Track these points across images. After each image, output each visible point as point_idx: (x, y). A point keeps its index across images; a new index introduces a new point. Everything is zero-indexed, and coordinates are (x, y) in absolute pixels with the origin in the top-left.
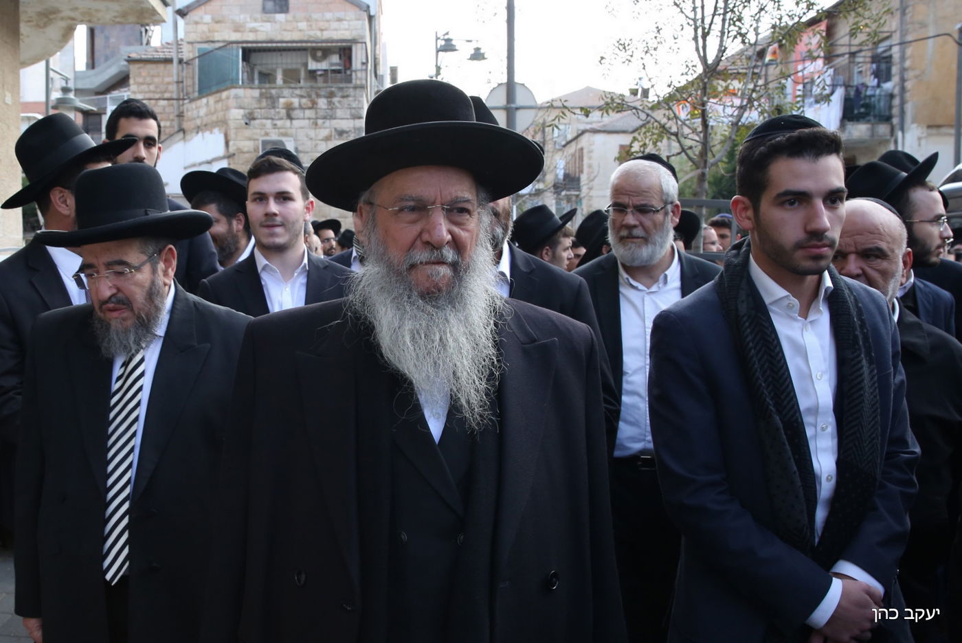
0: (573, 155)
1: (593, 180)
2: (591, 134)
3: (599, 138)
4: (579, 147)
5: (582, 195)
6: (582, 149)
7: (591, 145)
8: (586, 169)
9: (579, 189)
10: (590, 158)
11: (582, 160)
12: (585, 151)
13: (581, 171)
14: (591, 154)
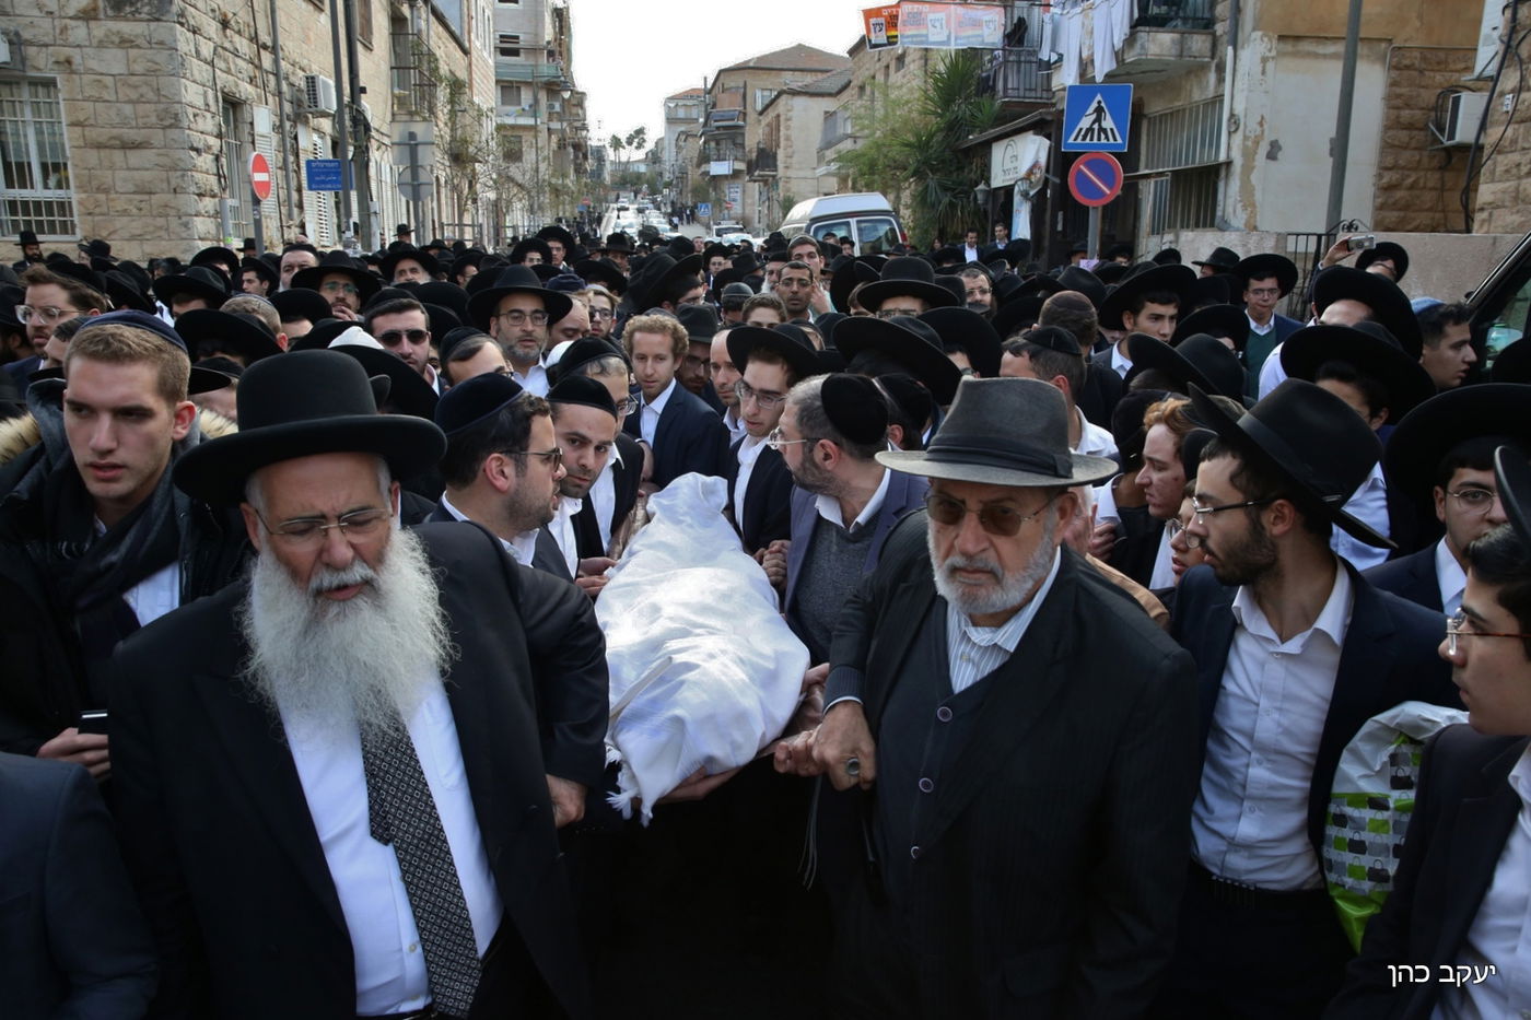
0: (769, 125)
1: (791, 157)
2: (790, 96)
3: (800, 102)
4: (776, 112)
5: (779, 176)
6: (778, 116)
7: (789, 111)
8: (782, 143)
9: (775, 167)
10: (788, 128)
11: (779, 130)
12: (782, 118)
13: (778, 146)
14: (789, 123)
